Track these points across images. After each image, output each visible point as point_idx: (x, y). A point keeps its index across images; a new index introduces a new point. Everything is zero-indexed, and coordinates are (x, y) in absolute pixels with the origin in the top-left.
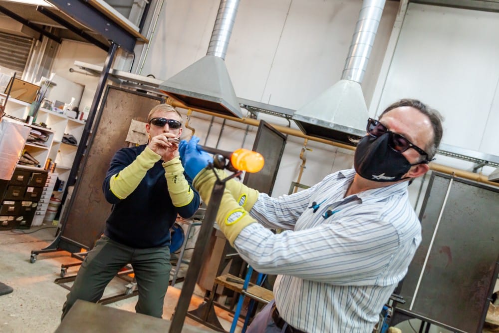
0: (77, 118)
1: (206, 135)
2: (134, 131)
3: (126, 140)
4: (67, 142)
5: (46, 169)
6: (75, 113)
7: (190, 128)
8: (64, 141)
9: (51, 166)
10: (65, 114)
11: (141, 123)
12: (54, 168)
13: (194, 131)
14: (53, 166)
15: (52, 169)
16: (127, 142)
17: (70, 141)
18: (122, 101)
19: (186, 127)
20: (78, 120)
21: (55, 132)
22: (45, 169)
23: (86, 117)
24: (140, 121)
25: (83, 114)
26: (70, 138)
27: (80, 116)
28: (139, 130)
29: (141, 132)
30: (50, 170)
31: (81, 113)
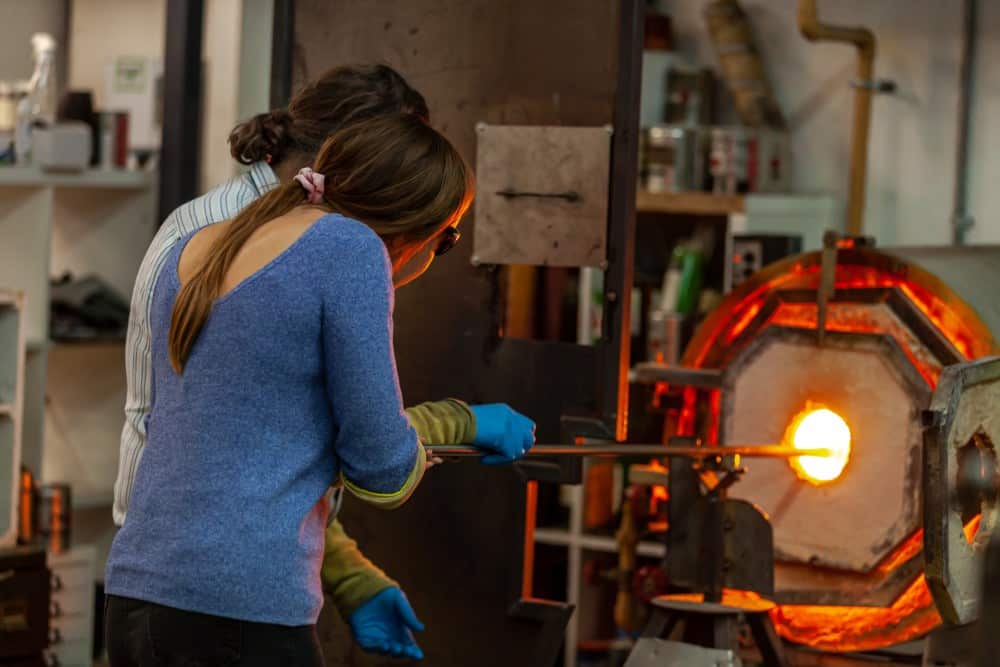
0: (95, 160)
1: (955, 50)
2: (509, 195)
3: (476, 258)
4: (83, 332)
5: (27, 534)
6: (80, 132)
7: (834, 34)
8: (63, 329)
9: (45, 512)
10: (28, 155)
11: (534, 131)
12: (66, 518)
13: (864, 43)
14: (57, 509)
15: (57, 526)
16: (483, 266)
17: (89, 321)
18: (388, 26)
19: (811, 34)
20: (107, 175)
21: (21, 295)
22: (20, 541)
23: (144, 133)
24: (528, 120)
25: (122, 120)
26: (91, 300)
27: (108, 140)
28: (534, 180)
29: (547, 189)
30: (47, 534)
31: (110, 123)
